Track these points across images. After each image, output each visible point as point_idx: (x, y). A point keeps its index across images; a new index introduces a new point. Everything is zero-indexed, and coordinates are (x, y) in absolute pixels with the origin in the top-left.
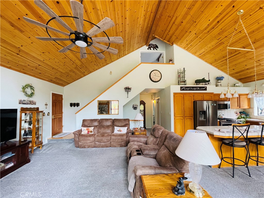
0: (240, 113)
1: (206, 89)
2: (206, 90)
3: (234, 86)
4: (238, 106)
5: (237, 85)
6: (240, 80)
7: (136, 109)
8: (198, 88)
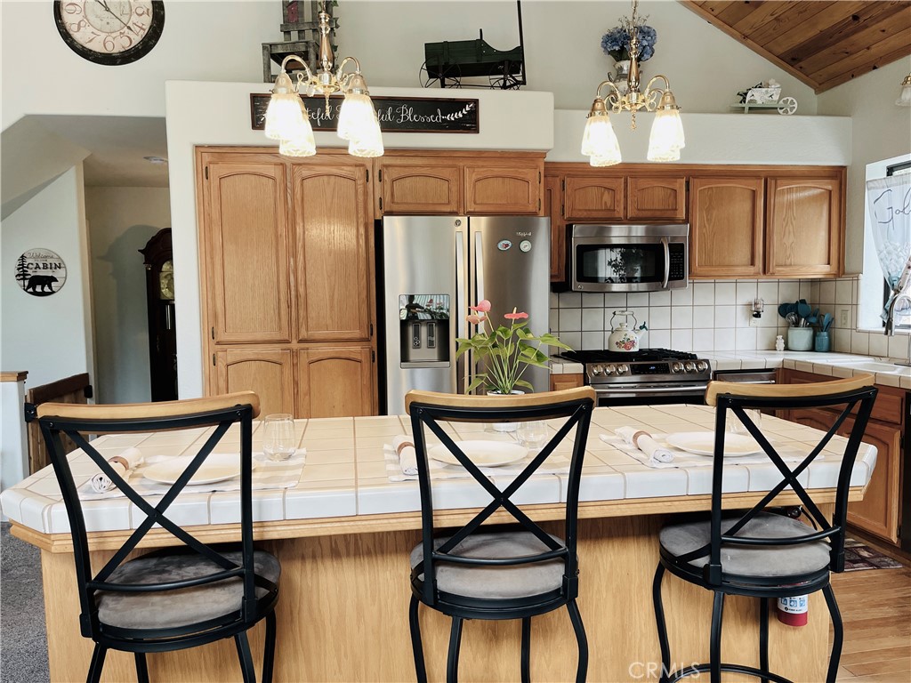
0: (784, 310)
1: (470, 123)
2: (476, 130)
3: (741, 110)
4: (753, 263)
5: (759, 97)
6: (794, 60)
7: (43, 294)
8: (409, 114)
